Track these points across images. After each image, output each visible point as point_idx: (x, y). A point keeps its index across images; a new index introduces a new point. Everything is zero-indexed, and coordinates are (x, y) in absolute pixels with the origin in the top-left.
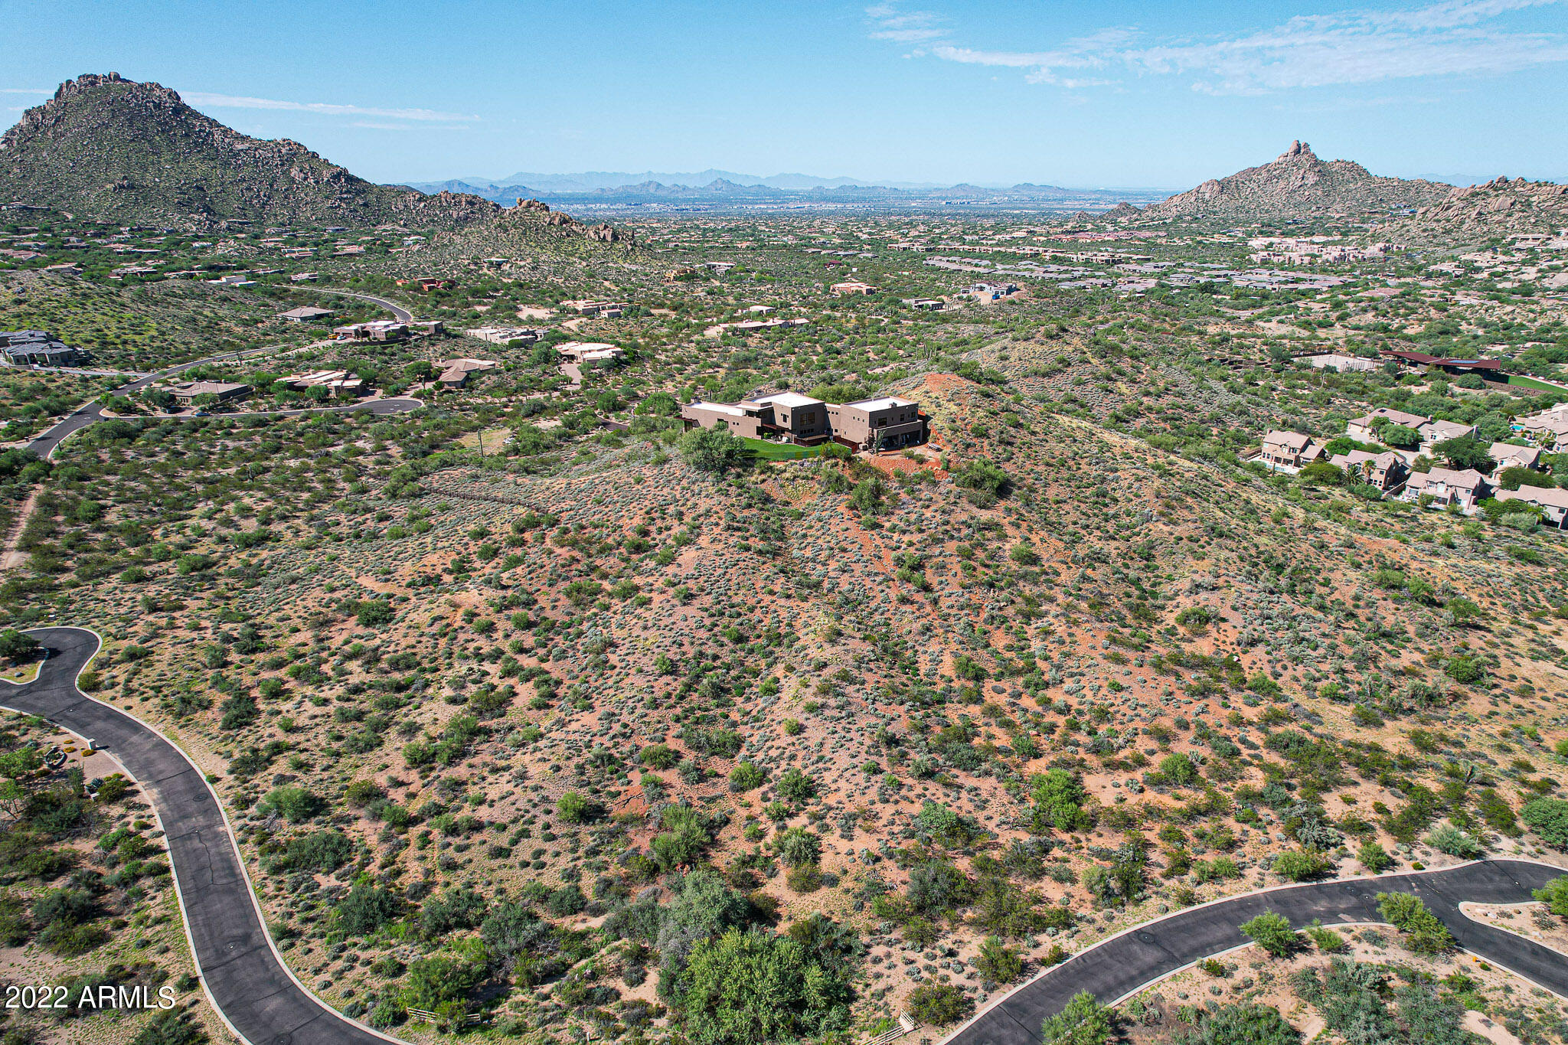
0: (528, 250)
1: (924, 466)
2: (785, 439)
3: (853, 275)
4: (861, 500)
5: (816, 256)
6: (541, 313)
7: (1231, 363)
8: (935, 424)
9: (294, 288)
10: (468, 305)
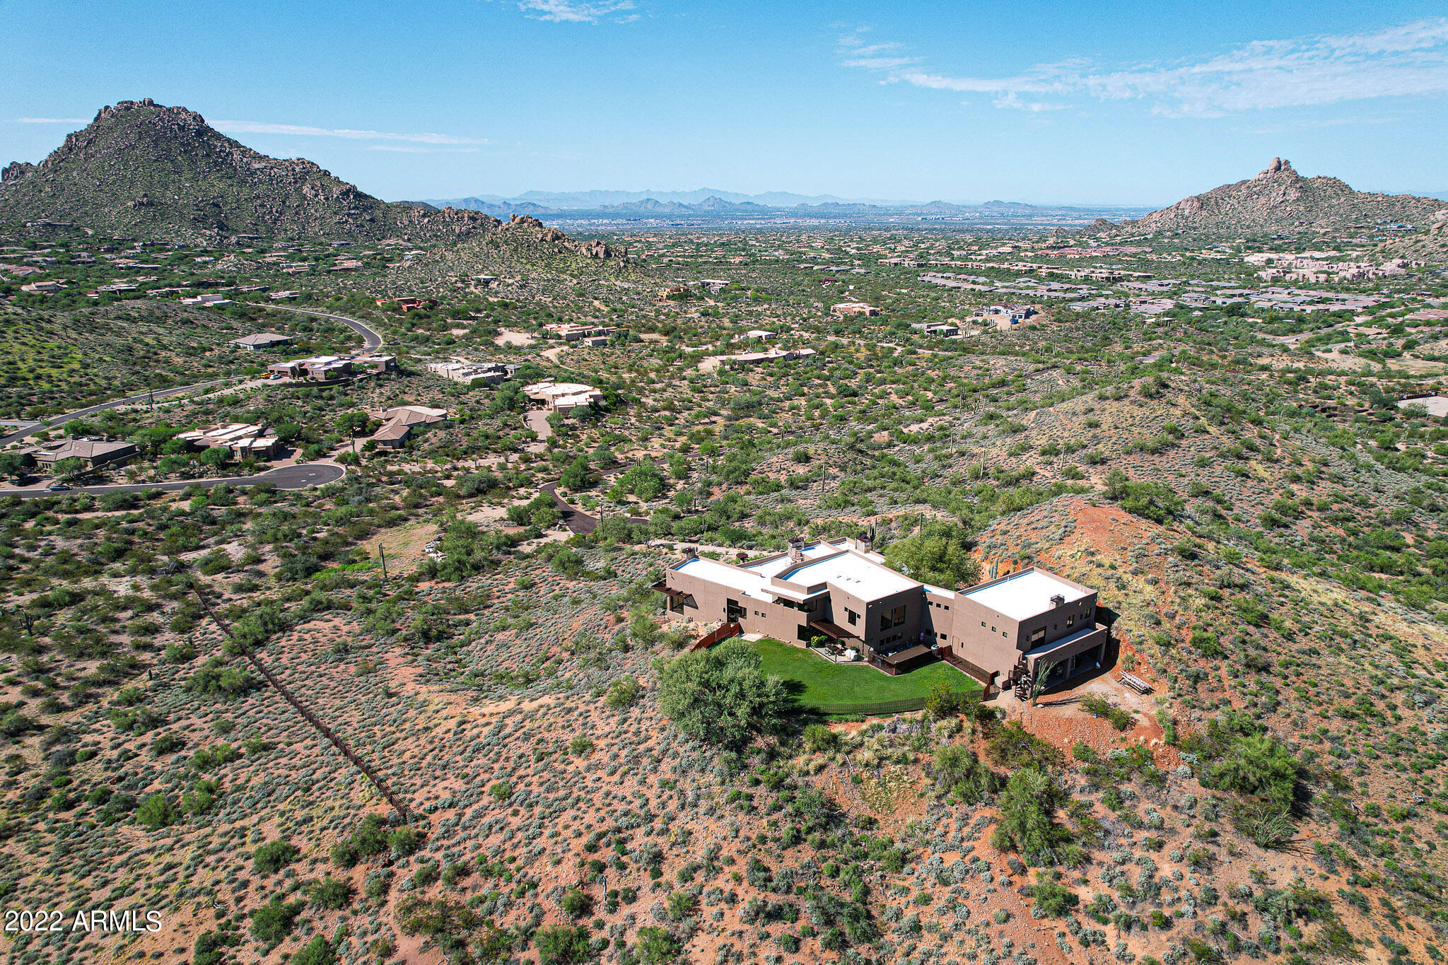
0: (519, 266)
1: (1129, 733)
2: (850, 654)
3: (851, 293)
4: (1022, 827)
5: (808, 272)
6: (519, 338)
7: (1324, 410)
8: (1128, 627)
9: (271, 307)
10: (446, 327)
